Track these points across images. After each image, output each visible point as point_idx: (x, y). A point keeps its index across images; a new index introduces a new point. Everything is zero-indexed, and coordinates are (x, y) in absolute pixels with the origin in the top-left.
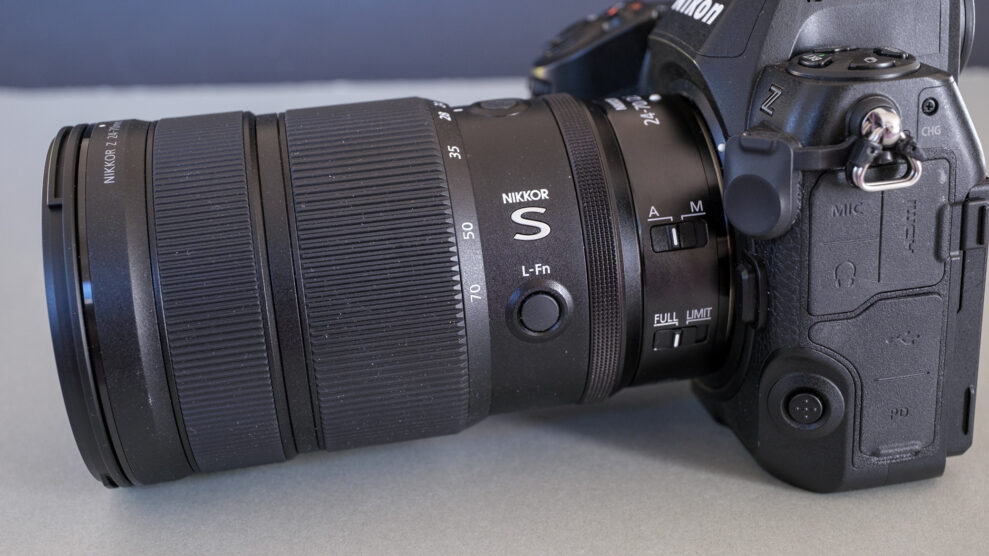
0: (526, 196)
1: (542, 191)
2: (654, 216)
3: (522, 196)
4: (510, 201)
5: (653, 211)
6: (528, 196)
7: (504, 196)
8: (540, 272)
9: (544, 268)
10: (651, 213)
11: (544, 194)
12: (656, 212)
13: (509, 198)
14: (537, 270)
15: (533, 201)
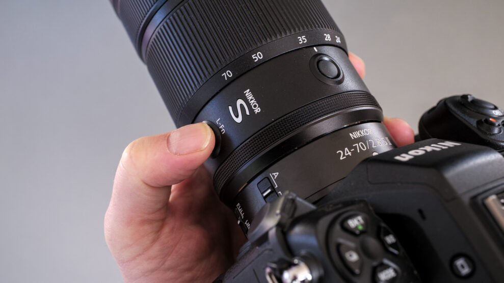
0: (252, 101)
1: (259, 108)
2: (274, 176)
3: (252, 100)
4: (246, 95)
5: (276, 174)
6: (253, 102)
7: (248, 90)
8: (221, 129)
9: (223, 130)
10: (274, 174)
11: (257, 110)
12: (276, 176)
13: (248, 94)
14: (221, 127)
15: (251, 106)
